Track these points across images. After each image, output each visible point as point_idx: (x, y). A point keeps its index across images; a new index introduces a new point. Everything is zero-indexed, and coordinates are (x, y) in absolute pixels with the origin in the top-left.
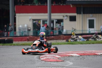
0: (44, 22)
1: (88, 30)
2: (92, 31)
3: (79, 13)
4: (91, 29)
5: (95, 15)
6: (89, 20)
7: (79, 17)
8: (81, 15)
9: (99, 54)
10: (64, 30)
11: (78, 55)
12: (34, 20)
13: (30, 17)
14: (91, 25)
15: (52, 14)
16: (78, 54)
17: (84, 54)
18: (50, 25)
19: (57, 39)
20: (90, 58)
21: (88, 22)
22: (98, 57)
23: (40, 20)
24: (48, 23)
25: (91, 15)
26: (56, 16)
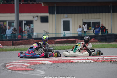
0: (10, 23)
1: (62, 33)
2: (68, 34)
3: (52, 13)
4: (66, 32)
5: (70, 15)
6: (64, 22)
7: (52, 18)
8: (54, 16)
9: (76, 61)
10: (35, 33)
11: (51, 63)
14: (66, 26)
15: (20, 14)
16: (50, 61)
17: (58, 62)
19: (25, 44)
20: (65, 66)
21: (62, 23)
22: (75, 65)
23: (6, 21)
24: (15, 25)
25: (66, 15)
26: (25, 17)
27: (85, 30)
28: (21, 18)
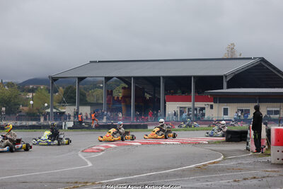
0: (189, 109)
1: (222, 117)
2: (226, 117)
3: (215, 102)
5: (228, 104)
6: (224, 109)
7: (215, 106)
8: (217, 104)
10: (206, 116)
12: (181, 108)
13: (178, 105)
14: (226, 112)
18: (194, 112)
21: (223, 110)
23: (185, 108)
24: (192, 110)
25: (225, 104)
26: (199, 105)
27: (240, 114)
28: (196, 106)
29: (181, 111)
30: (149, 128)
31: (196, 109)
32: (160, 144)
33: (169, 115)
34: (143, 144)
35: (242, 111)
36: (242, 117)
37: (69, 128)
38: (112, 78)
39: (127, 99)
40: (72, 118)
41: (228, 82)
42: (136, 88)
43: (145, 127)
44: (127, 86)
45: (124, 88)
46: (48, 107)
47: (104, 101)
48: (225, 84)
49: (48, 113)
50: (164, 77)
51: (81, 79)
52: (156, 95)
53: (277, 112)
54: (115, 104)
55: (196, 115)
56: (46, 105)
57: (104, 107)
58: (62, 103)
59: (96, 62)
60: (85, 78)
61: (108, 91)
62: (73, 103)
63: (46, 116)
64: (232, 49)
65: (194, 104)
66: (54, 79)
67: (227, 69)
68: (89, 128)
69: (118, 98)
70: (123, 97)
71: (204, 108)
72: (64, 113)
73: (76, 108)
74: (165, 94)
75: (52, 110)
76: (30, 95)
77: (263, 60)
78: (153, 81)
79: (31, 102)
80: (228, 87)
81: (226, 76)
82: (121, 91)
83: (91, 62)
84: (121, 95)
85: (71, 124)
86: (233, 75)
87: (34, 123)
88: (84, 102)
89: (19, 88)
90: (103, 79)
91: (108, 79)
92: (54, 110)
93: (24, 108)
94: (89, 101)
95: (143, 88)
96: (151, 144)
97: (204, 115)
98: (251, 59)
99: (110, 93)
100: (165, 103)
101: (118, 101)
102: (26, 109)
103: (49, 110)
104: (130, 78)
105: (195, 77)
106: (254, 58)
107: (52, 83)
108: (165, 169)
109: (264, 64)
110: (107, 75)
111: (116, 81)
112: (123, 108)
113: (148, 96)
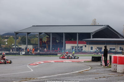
0: (76, 47)
2: (92, 51)
7: (87, 46)
8: (88, 45)
10: (83, 50)
12: (72, 46)
13: (71, 45)
14: (92, 48)
18: (78, 48)
21: (90, 48)
23: (74, 46)
25: (92, 45)
28: (79, 46)
29: (72, 48)
30: (58, 55)
31: (79, 47)
32: (63, 62)
33: (67, 49)
34: (55, 62)
35: (99, 48)
36: (99, 51)
37: (23, 55)
38: (42, 33)
39: (49, 42)
40: (24, 50)
41: (93, 36)
42: (53, 38)
43: (56, 55)
44: (49, 37)
45: (47, 38)
46: (14, 45)
47: (38, 43)
48: (92, 37)
49: (14, 48)
50: (65, 33)
51: (28, 33)
52: (61, 41)
53: (114, 49)
54: (43, 44)
55: (79, 50)
56: (13, 44)
57: (39, 46)
58: (20, 44)
59: (35, 26)
60: (30, 33)
61: (40, 39)
62: (25, 44)
63: (13, 49)
64: (95, 21)
65: (78, 45)
66: (17, 33)
67: (92, 30)
68: (32, 55)
69: (45, 42)
70: (47, 41)
71: (82, 47)
72: (21, 48)
73: (26, 46)
74: (65, 41)
75: (15, 47)
76: (6, 40)
77: (108, 26)
78: (60, 35)
79: (7, 43)
80: (93, 38)
81: (92, 33)
82: (46, 39)
83: (33, 26)
84: (46, 41)
85: (24, 53)
86: (95, 32)
87: (8, 52)
88: (29, 43)
89: (1, 37)
90: (38, 33)
91: (40, 33)
92: (17, 47)
93: (3, 46)
94: (32, 43)
95: (56, 38)
96: (59, 62)
97: (82, 50)
98: (103, 25)
99: (41, 40)
100: (65, 44)
101: (45, 43)
102: (4, 46)
103: (14, 47)
104: (50, 33)
105: (78, 33)
106: (105, 25)
107: (16, 35)
108: (65, 73)
109: (109, 28)
110: (40, 32)
111: (44, 34)
112: (47, 46)
113: (58, 41)
